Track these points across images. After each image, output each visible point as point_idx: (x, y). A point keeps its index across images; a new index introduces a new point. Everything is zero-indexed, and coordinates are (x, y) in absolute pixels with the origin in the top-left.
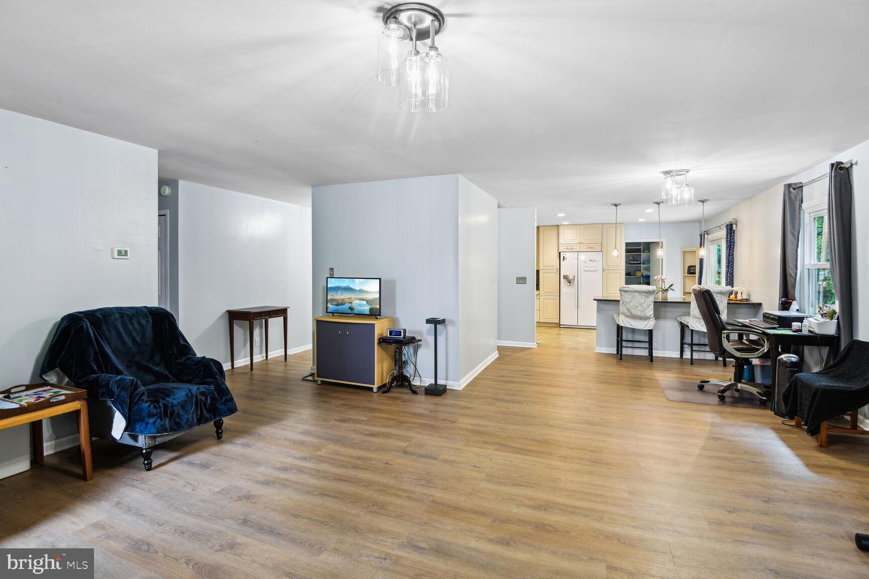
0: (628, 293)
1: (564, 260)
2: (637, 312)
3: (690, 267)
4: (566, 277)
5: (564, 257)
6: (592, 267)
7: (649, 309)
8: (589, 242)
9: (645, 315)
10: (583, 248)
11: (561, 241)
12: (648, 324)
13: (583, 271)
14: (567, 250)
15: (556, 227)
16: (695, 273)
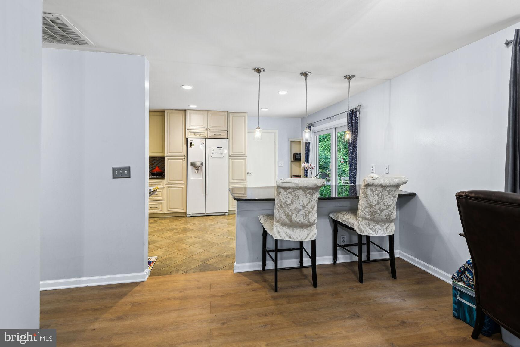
0: (289, 191)
1: (191, 146)
2: (299, 218)
3: (295, 155)
4: (193, 164)
5: (191, 143)
6: (219, 154)
7: (313, 212)
8: (215, 129)
9: (309, 222)
10: (210, 134)
11: (188, 127)
12: (310, 233)
13: (210, 157)
14: (194, 136)
15: (183, 112)
16: (300, 159)
